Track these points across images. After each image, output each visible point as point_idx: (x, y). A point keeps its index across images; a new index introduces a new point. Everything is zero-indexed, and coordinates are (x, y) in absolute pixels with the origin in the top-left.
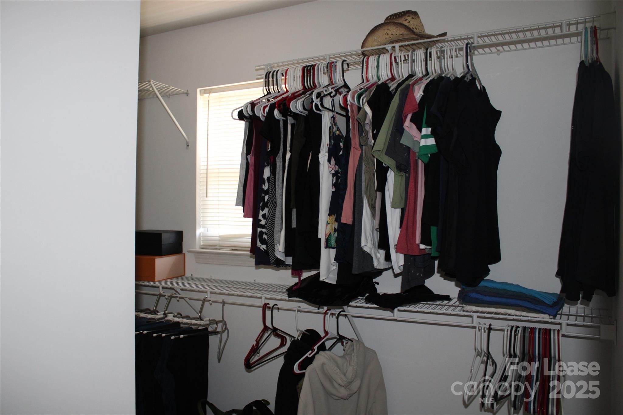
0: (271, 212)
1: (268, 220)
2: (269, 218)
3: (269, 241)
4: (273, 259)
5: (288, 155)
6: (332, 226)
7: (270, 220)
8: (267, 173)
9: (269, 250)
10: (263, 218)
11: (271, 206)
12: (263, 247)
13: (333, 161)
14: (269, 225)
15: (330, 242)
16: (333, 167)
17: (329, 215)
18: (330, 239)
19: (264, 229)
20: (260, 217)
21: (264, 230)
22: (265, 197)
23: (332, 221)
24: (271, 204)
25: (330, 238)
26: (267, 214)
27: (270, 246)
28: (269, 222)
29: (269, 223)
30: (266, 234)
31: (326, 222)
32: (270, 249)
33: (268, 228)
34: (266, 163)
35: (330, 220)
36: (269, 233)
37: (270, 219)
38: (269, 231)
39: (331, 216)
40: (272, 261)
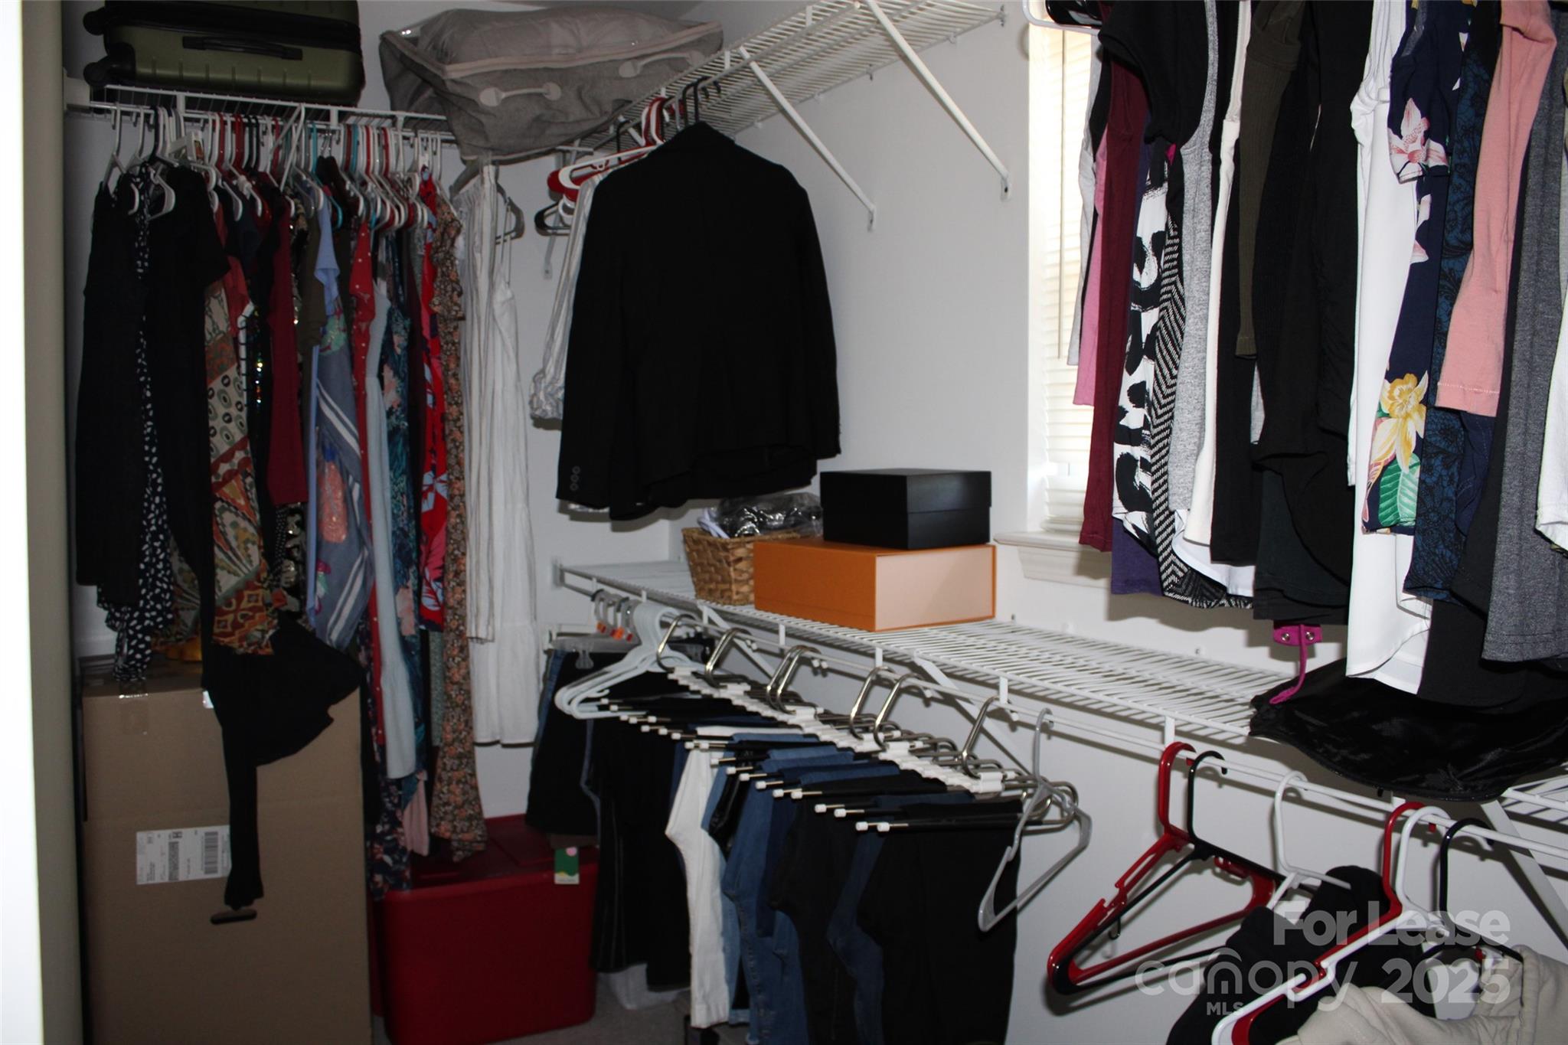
0: (1164, 377)
1: (1153, 412)
2: (1159, 403)
3: (1157, 498)
4: (1173, 572)
5: (1231, 130)
6: (1403, 429)
7: (1160, 412)
8: (1152, 216)
9: (1157, 532)
10: (1131, 400)
11: (1165, 352)
12: (1136, 520)
13: (1414, 121)
14: (1155, 431)
15: (1388, 502)
16: (1417, 146)
17: (1391, 376)
18: (1389, 489)
19: (1138, 445)
20: (1124, 401)
21: (1139, 452)
22: (1144, 315)
23: (1406, 402)
24: (1166, 345)
25: (1390, 481)
26: (1150, 386)
27: (1162, 518)
28: (1158, 417)
29: (1159, 421)
30: (1146, 466)
31: (1376, 408)
32: (1160, 529)
33: (1152, 442)
34: (1148, 177)
35: (1391, 397)
36: (1158, 461)
37: (1161, 408)
38: (1157, 457)
39: (1397, 381)
40: (1168, 577)
